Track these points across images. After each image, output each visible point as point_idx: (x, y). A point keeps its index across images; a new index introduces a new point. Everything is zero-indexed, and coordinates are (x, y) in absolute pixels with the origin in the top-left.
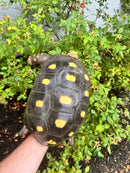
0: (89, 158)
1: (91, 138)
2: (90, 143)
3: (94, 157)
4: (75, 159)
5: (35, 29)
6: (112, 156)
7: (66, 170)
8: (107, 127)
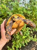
0: (21, 47)
1: (21, 40)
2: (21, 42)
3: (22, 46)
5: (3, 6)
6: (28, 46)
8: (26, 37)
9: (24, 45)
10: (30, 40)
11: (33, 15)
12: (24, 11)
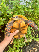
1: (22, 40)
2: (22, 42)
3: (24, 46)
4: (18, 47)
6: (29, 45)
7: (15, 51)
8: (27, 36)
9: (25, 45)
10: (32, 40)
11: (35, 13)
12: (25, 9)
